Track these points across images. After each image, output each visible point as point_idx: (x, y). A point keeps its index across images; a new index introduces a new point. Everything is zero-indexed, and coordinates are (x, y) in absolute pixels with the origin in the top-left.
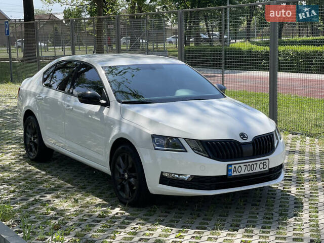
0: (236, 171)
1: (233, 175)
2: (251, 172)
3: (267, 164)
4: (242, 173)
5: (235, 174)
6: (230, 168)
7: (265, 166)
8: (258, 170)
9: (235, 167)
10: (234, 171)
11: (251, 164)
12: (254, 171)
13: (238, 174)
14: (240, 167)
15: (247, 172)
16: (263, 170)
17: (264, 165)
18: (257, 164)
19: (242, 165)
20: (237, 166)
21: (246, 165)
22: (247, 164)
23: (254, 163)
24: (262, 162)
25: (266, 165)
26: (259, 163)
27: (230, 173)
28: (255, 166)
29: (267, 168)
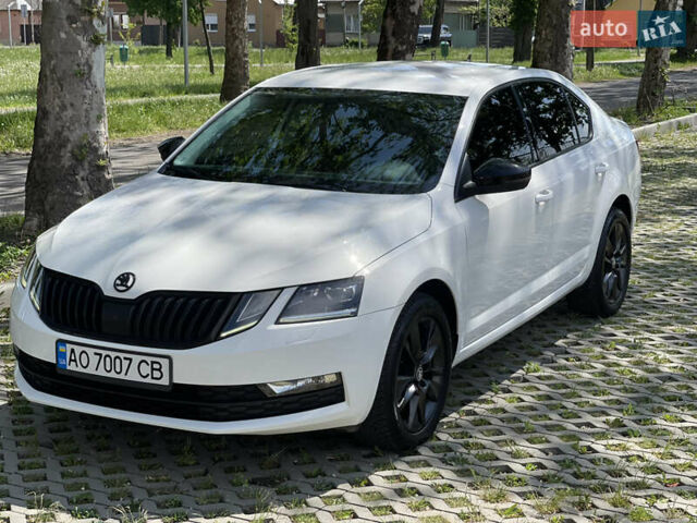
0: (75, 361)
1: (68, 368)
2: (113, 375)
3: (165, 370)
4: (91, 370)
5: (72, 367)
6: (61, 349)
7: (157, 374)
8: (133, 376)
9: (73, 351)
10: (71, 360)
11: (113, 354)
12: (122, 376)
13: (80, 369)
14: (84, 355)
15: (101, 372)
16: (148, 380)
17: (153, 369)
18: (131, 360)
19: (91, 351)
20: (78, 350)
21: (101, 355)
22: (104, 353)
23: (122, 355)
24: (149, 359)
25: (159, 370)
26: (136, 359)
27: (62, 362)
28: (125, 363)
29: (165, 381)
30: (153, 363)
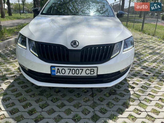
0: (59, 72)
1: (56, 74)
2: (75, 75)
3: (95, 71)
4: (66, 74)
5: (58, 74)
6: (53, 69)
7: (92, 73)
8: (84, 74)
9: (58, 69)
10: (57, 72)
11: (75, 69)
12: (79, 75)
13: (61, 74)
14: (63, 70)
15: (71, 74)
16: (89, 75)
17: (91, 71)
18: (83, 70)
19: (66, 69)
20: (60, 69)
21: (70, 69)
22: (72, 68)
23: (79, 69)
24: (90, 69)
25: (93, 71)
26: (85, 69)
27: (53, 73)
28: (80, 71)
29: (95, 74)
30: (91, 69)
